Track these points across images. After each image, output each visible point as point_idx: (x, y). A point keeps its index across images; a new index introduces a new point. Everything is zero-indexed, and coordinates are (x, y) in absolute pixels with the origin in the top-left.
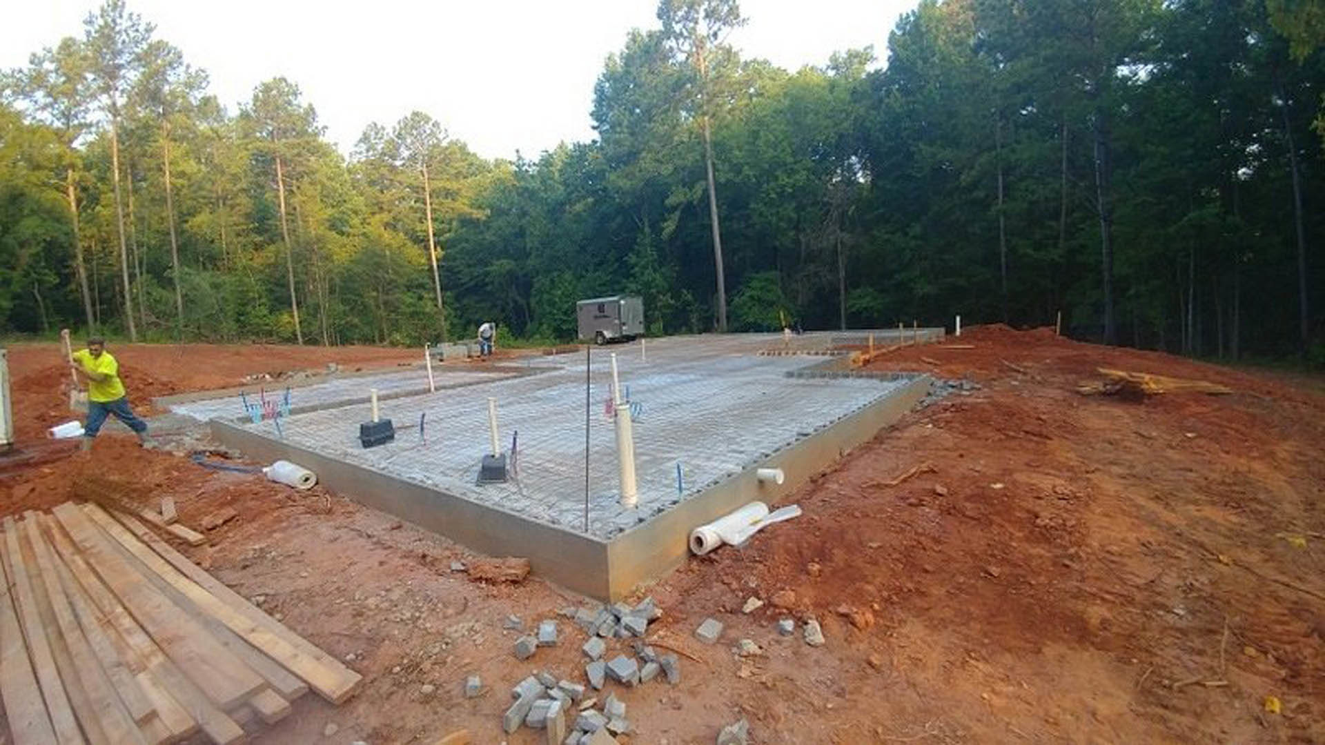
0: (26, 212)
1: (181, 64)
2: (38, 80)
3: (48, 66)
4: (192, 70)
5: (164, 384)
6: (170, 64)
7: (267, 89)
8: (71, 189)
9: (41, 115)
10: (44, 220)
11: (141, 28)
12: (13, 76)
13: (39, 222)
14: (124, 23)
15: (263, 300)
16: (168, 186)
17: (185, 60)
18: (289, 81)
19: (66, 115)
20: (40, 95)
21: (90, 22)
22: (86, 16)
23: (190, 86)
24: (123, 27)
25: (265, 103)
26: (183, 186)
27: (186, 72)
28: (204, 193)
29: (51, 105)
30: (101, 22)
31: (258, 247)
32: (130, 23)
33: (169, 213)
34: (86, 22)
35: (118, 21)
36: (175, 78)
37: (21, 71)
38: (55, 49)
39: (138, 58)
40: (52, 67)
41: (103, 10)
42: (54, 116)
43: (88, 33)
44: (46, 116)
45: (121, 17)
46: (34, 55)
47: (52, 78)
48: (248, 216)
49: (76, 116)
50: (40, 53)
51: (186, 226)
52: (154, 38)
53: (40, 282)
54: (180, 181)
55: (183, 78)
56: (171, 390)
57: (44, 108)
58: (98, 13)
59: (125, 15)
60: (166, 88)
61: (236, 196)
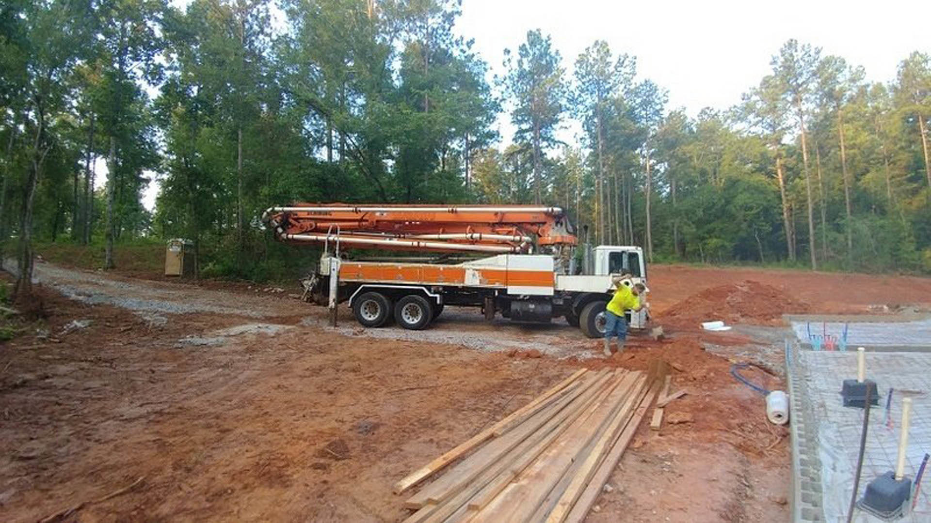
0: (740, 190)
1: (845, 67)
2: (749, 109)
3: (755, 98)
4: (854, 70)
5: (800, 305)
6: (837, 70)
7: (906, 64)
8: (779, 171)
9: (753, 129)
10: (752, 194)
11: (812, 53)
12: (730, 110)
13: (748, 195)
14: (798, 55)
15: (912, 238)
16: (843, 156)
17: (848, 64)
18: (920, 53)
19: (773, 126)
20: (751, 117)
21: (775, 62)
22: (771, 60)
23: (853, 80)
24: (799, 57)
25: (906, 75)
26: (855, 154)
27: (850, 71)
28: (874, 156)
29: (761, 121)
30: (782, 59)
31: (915, 192)
32: (804, 53)
33: (847, 176)
34: (771, 64)
35: (795, 54)
36: (843, 78)
37: (735, 107)
38: (758, 87)
39: (814, 74)
40: (757, 98)
41: (782, 51)
42: (764, 127)
43: (775, 69)
44: (758, 129)
45: (796, 51)
46: (744, 94)
47: (759, 106)
48: (907, 168)
49: (779, 125)
50: (748, 92)
51: (859, 183)
52: (822, 56)
53: (759, 230)
54: (852, 151)
55: (848, 76)
56: (803, 310)
57: (756, 124)
58: (779, 54)
59: (799, 48)
60: (837, 88)
61: (896, 153)
